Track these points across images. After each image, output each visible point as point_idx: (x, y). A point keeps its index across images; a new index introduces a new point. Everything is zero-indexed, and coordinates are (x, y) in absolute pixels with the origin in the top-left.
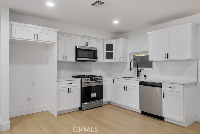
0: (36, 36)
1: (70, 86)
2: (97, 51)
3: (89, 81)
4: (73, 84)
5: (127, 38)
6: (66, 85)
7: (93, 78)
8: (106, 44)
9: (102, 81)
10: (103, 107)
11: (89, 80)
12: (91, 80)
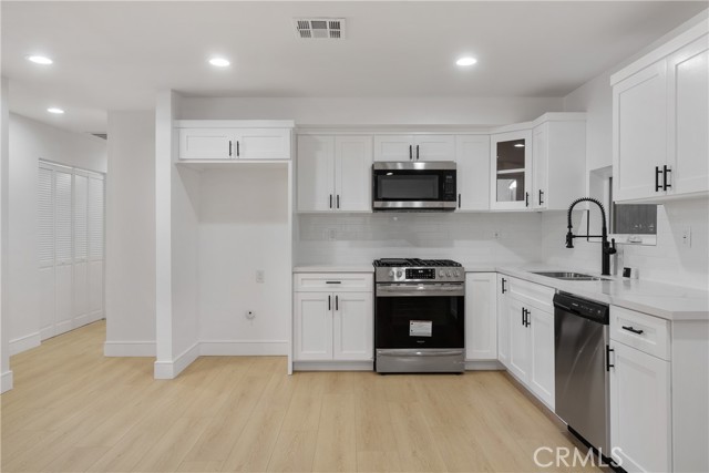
0: (234, 148)
1: (333, 290)
2: (453, 173)
3: (403, 278)
4: (345, 286)
5: (583, 110)
6: (322, 285)
7: (421, 270)
8: (499, 144)
9: (461, 283)
10: (465, 377)
11: (404, 274)
12: (411, 274)
